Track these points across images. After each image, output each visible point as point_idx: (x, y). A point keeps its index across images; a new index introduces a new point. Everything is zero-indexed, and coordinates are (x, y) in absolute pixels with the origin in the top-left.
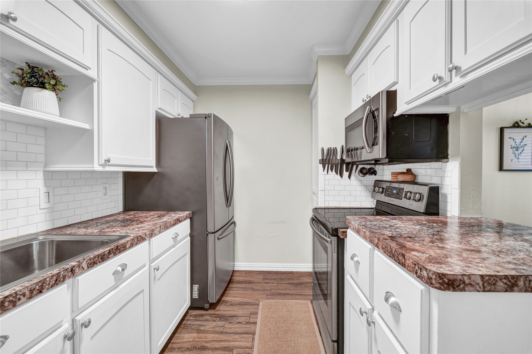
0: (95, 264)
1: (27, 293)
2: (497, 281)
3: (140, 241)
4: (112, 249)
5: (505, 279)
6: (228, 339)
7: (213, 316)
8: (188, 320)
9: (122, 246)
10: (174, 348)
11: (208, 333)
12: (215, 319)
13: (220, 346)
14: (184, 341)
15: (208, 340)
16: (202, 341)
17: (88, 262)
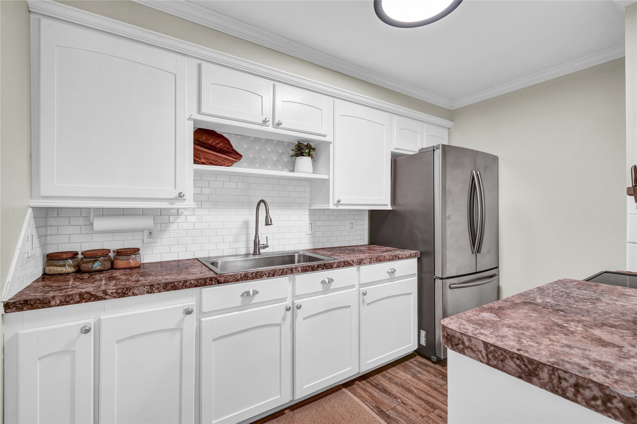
0: (307, 271)
1: (267, 274)
2: (506, 358)
3: (347, 265)
4: (321, 265)
5: (518, 359)
6: (438, 398)
7: (437, 371)
8: (411, 362)
9: (329, 265)
10: (386, 376)
11: (422, 382)
12: (438, 374)
13: (426, 398)
14: (397, 376)
15: (418, 387)
16: (412, 385)
17: (302, 268)
